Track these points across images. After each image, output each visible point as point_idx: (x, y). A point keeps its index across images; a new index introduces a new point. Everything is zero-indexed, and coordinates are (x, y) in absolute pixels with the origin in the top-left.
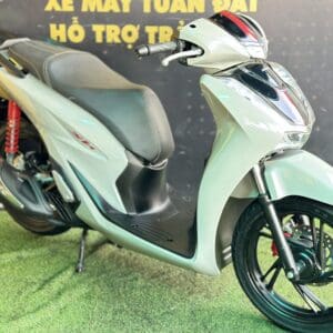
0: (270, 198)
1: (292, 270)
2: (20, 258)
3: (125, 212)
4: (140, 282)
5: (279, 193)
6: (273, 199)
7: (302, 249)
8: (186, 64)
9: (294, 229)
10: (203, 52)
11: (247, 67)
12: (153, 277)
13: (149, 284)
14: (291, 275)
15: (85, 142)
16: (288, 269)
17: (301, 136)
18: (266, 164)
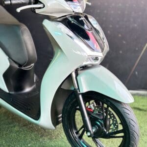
0: (79, 91)
1: (90, 131)
3: (7, 91)
4: (16, 129)
5: (84, 89)
6: (81, 92)
7: (97, 119)
8: (35, 12)
9: (95, 107)
10: (44, 6)
11: (71, 17)
12: (24, 126)
13: (21, 130)
14: (89, 134)
16: (88, 131)
17: (100, 58)
18: (79, 72)
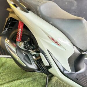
2: (22, 83)
15: (56, 42)
